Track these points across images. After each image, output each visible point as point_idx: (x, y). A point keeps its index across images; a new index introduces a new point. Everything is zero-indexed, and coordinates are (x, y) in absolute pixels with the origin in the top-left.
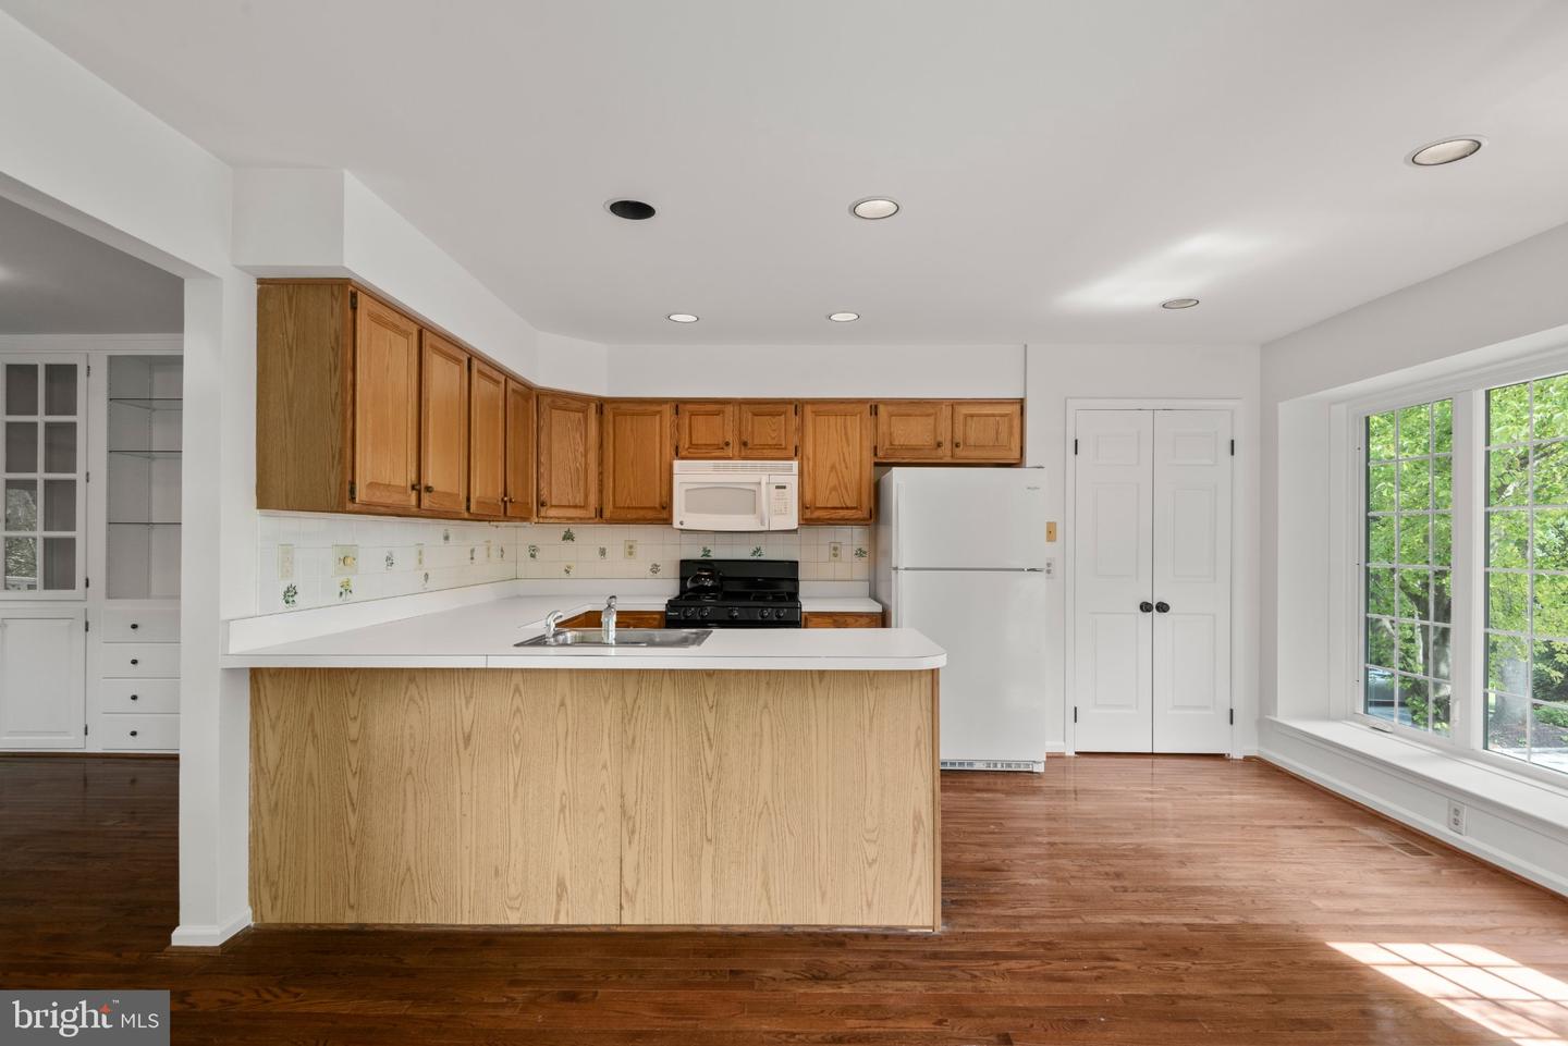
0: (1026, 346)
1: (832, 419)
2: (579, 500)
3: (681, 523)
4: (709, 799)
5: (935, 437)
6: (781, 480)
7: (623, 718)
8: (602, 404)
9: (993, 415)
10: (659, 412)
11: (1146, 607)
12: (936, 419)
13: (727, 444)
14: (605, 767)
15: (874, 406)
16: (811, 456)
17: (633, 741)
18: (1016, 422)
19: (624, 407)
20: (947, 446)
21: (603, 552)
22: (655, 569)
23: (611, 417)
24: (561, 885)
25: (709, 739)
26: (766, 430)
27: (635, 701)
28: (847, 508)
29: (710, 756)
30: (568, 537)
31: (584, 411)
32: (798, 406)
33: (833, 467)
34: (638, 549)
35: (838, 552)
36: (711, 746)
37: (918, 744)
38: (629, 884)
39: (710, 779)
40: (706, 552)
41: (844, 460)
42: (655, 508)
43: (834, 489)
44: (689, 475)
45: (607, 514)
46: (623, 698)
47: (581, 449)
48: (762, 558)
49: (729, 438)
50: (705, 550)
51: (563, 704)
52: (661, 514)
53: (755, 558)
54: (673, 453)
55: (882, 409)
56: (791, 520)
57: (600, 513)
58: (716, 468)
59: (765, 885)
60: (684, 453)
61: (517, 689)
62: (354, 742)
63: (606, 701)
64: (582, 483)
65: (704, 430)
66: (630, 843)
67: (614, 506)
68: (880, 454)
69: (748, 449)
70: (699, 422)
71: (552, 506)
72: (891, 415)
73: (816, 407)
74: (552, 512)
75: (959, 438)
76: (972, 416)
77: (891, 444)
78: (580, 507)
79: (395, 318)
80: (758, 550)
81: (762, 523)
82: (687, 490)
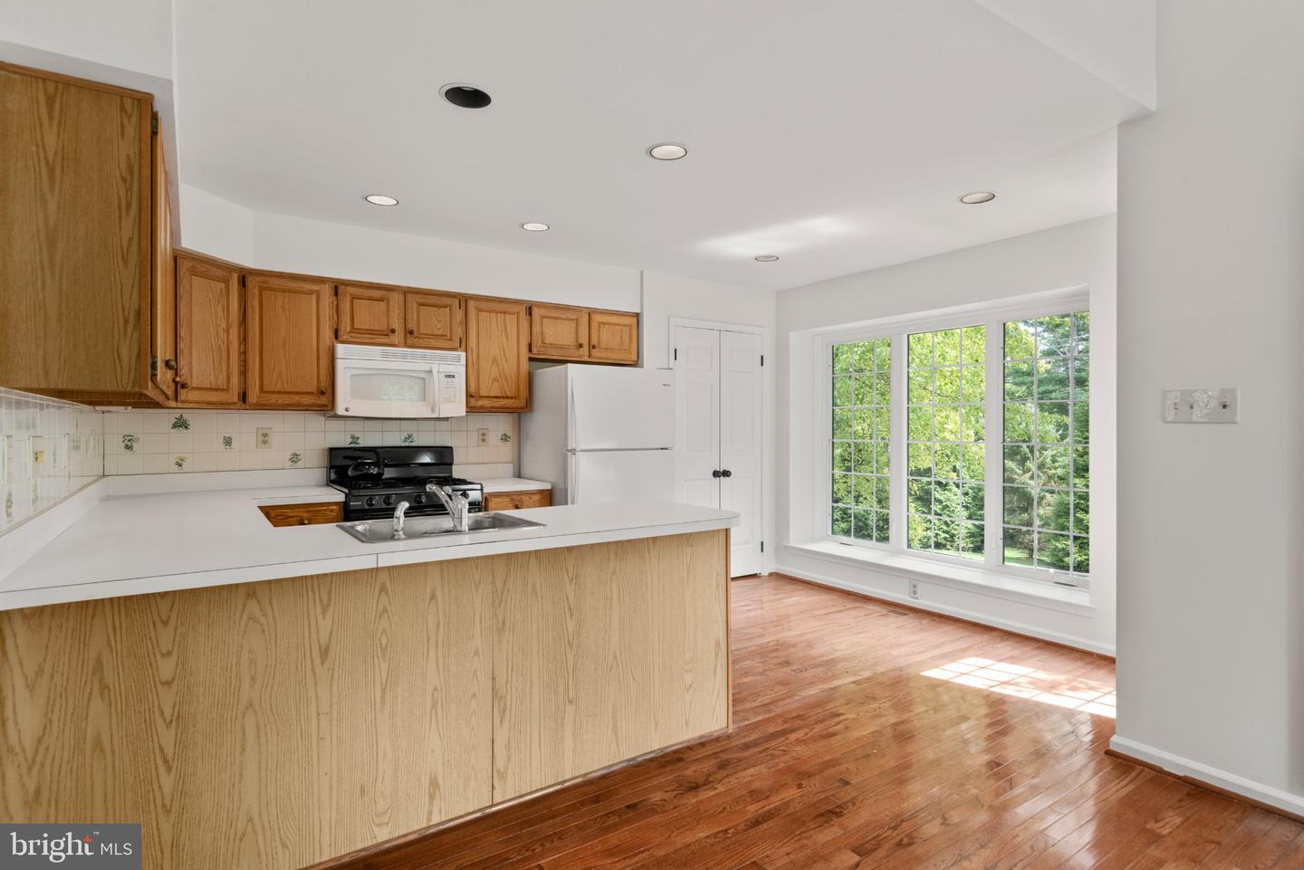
0: (642, 272)
1: (493, 315)
2: (221, 382)
3: (347, 410)
4: (570, 663)
5: (577, 338)
6: (451, 369)
7: (494, 601)
8: (244, 276)
9: (618, 325)
10: (318, 292)
11: (716, 474)
12: (576, 324)
13: (393, 331)
14: (476, 653)
15: (530, 308)
16: (474, 349)
17: (504, 622)
18: (634, 331)
19: (274, 282)
20: (586, 348)
21: (228, 442)
22: (295, 458)
23: (256, 291)
24: (434, 784)
25: (570, 609)
26: (434, 320)
27: (505, 583)
28: (507, 397)
29: (571, 624)
30: (181, 424)
31: (226, 281)
32: (463, 300)
33: (495, 360)
34: (274, 439)
35: (486, 437)
36: (571, 616)
38: (500, 764)
39: (571, 646)
40: (355, 439)
41: (505, 355)
42: (312, 393)
43: (495, 380)
44: (352, 360)
45: (253, 397)
46: (493, 582)
47: (223, 325)
48: (411, 444)
49: (397, 325)
50: (353, 437)
51: (433, 597)
52: (322, 400)
53: (407, 444)
54: (332, 336)
55: (535, 311)
56: (458, 408)
57: (244, 397)
58: (385, 355)
59: (615, 729)
60: (345, 337)
61: (383, 589)
63: (477, 590)
64: (224, 363)
65: (367, 315)
66: (501, 722)
67: (262, 390)
68: (534, 350)
69: (411, 337)
70: (361, 306)
71: (193, 388)
72: (542, 317)
73: (480, 305)
74: (193, 396)
75: (594, 341)
76: (604, 324)
77: (543, 342)
78: (223, 390)
80: (410, 436)
81: (433, 411)
82: (352, 376)
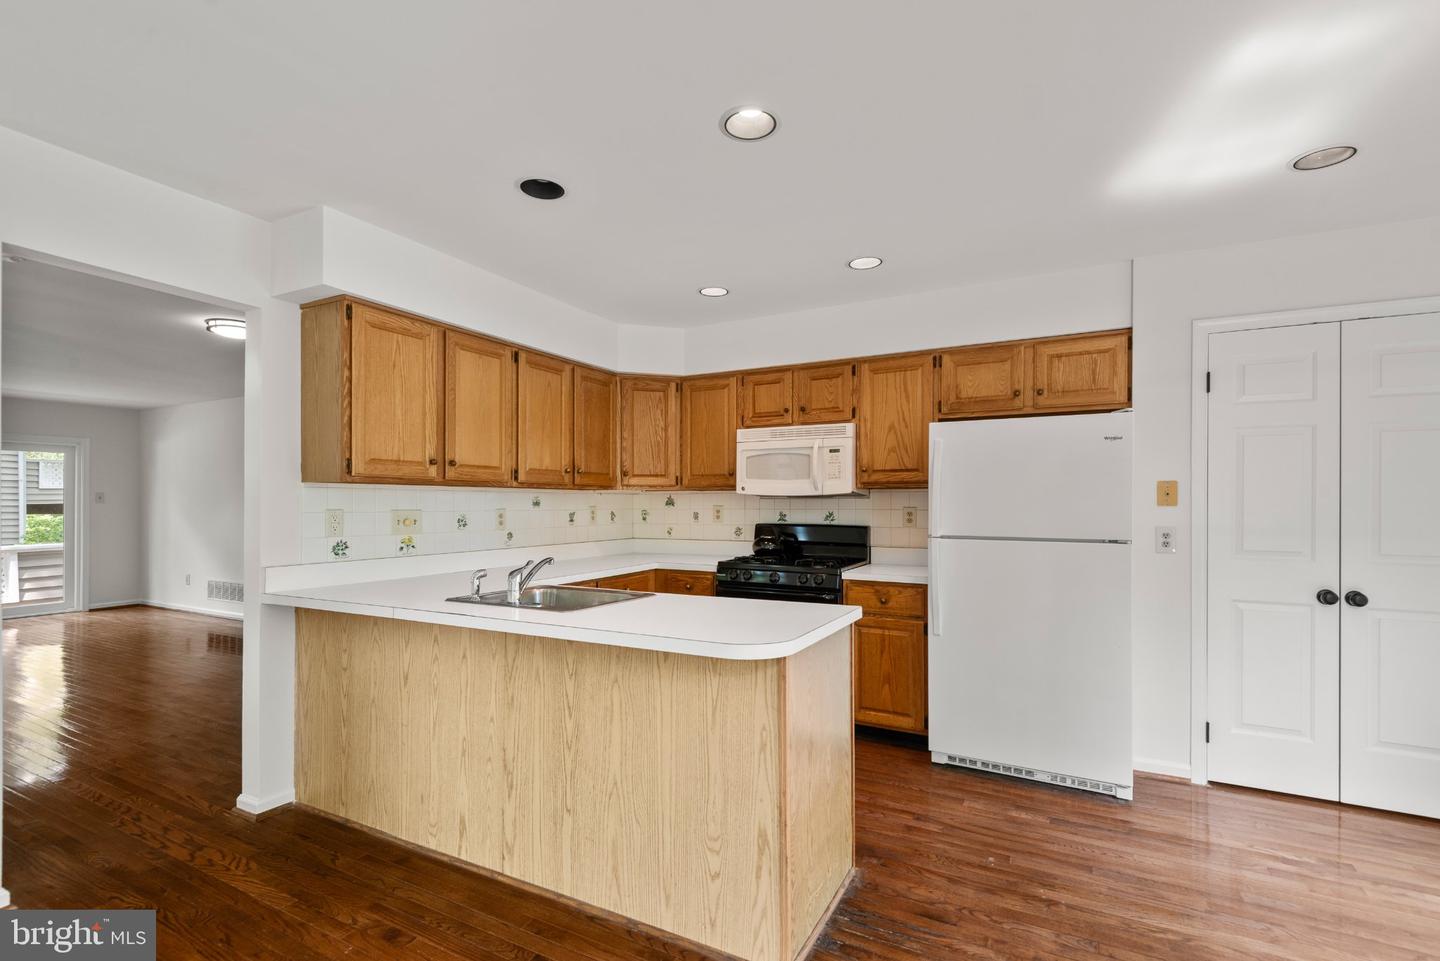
0: (1132, 261)
1: (891, 376)
2: (660, 469)
3: (743, 489)
4: (569, 766)
5: (1012, 384)
6: (834, 443)
7: (505, 675)
8: (681, 383)
9: (1089, 353)
10: (728, 385)
11: (1327, 597)
12: (1012, 366)
13: (787, 411)
14: (492, 720)
15: (936, 358)
16: (868, 417)
17: (513, 699)
18: (1122, 358)
19: (699, 383)
20: (1029, 393)
21: (696, 516)
22: (738, 531)
23: (689, 393)
24: (462, 822)
25: (569, 708)
26: (823, 393)
27: (514, 660)
28: (907, 470)
29: (570, 725)
30: (670, 502)
31: (665, 391)
32: (854, 366)
33: (891, 428)
34: (725, 514)
35: (913, 518)
36: (570, 716)
37: (763, 747)
38: (509, 837)
39: (569, 748)
40: (783, 516)
41: (904, 420)
42: (724, 475)
43: (893, 450)
44: (750, 442)
45: (686, 481)
46: (506, 657)
47: (662, 424)
48: (833, 523)
49: (789, 405)
50: (781, 514)
51: (464, 657)
52: (725, 481)
53: (827, 522)
54: (740, 423)
55: (946, 359)
56: (848, 486)
57: (679, 481)
58: (774, 435)
59: (615, 869)
60: (748, 423)
61: (436, 640)
62: (345, 670)
63: (494, 658)
64: (662, 455)
65: (767, 399)
66: (509, 796)
67: (692, 475)
68: (944, 409)
69: (806, 415)
70: (762, 390)
71: (634, 476)
72: (957, 365)
73: (875, 366)
74: (634, 481)
75: (1043, 383)
76: (1059, 356)
77: (957, 398)
78: (661, 476)
79: (406, 323)
80: (831, 514)
81: (816, 488)
82: (748, 458)
